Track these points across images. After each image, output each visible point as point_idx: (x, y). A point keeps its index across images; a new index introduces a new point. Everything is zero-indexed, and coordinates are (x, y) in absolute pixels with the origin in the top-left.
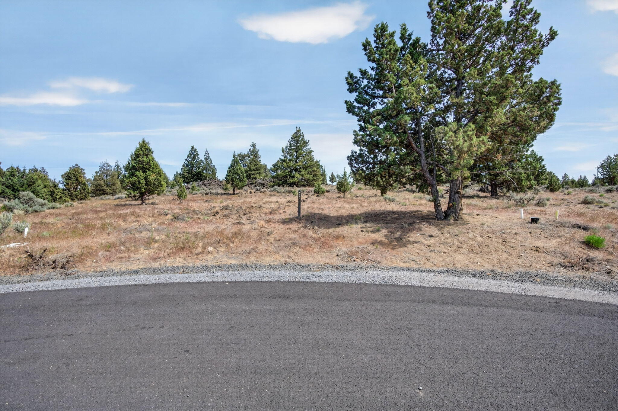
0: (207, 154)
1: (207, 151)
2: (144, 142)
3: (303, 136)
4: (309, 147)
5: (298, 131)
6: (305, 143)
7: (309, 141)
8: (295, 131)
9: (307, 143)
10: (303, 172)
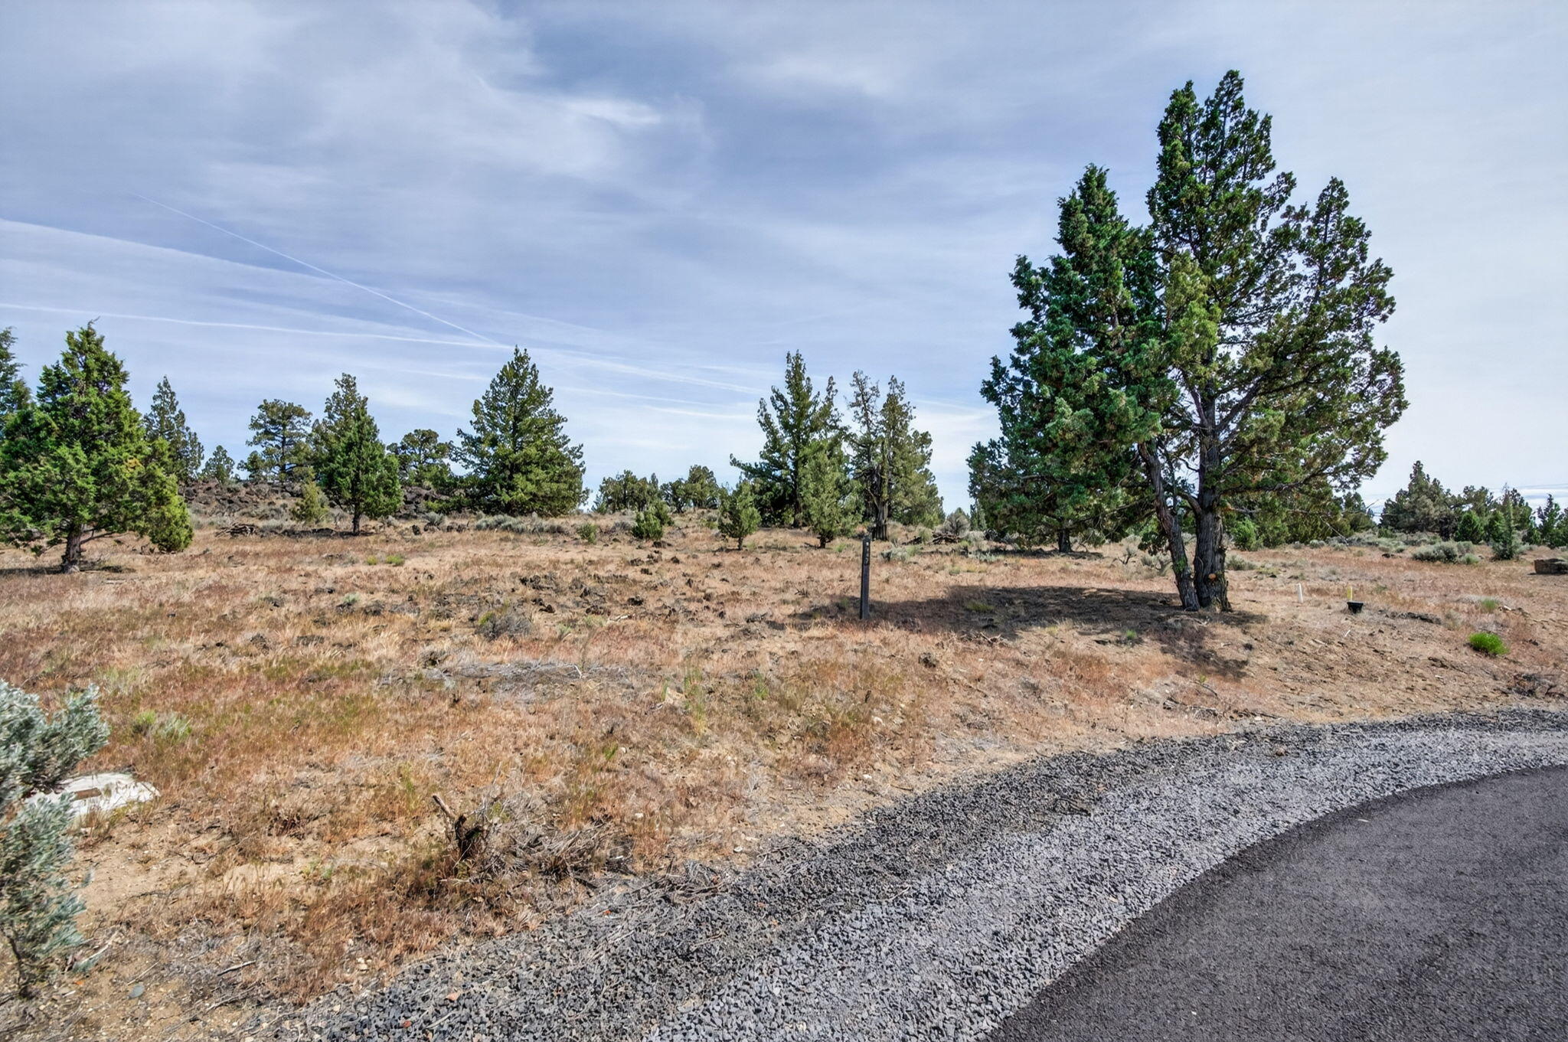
0: (165, 391)
1: (166, 384)
2: (88, 334)
3: (536, 377)
4: (551, 407)
5: (521, 359)
6: (541, 397)
7: (551, 389)
8: (512, 358)
9: (546, 395)
10: (539, 473)
